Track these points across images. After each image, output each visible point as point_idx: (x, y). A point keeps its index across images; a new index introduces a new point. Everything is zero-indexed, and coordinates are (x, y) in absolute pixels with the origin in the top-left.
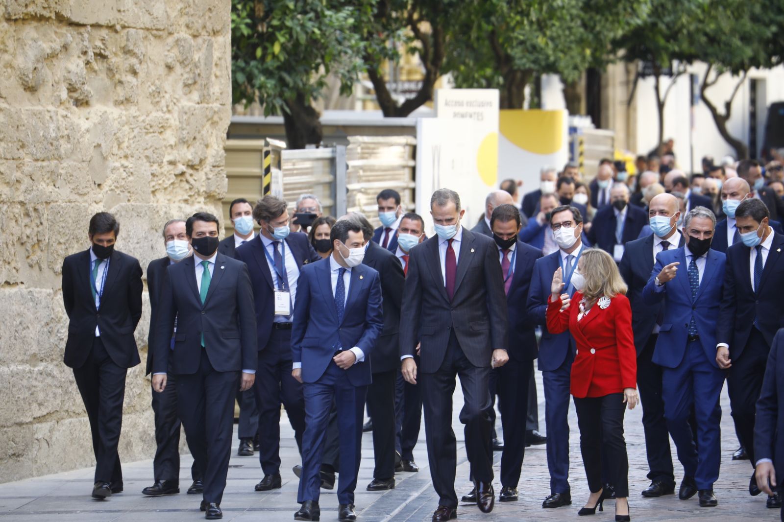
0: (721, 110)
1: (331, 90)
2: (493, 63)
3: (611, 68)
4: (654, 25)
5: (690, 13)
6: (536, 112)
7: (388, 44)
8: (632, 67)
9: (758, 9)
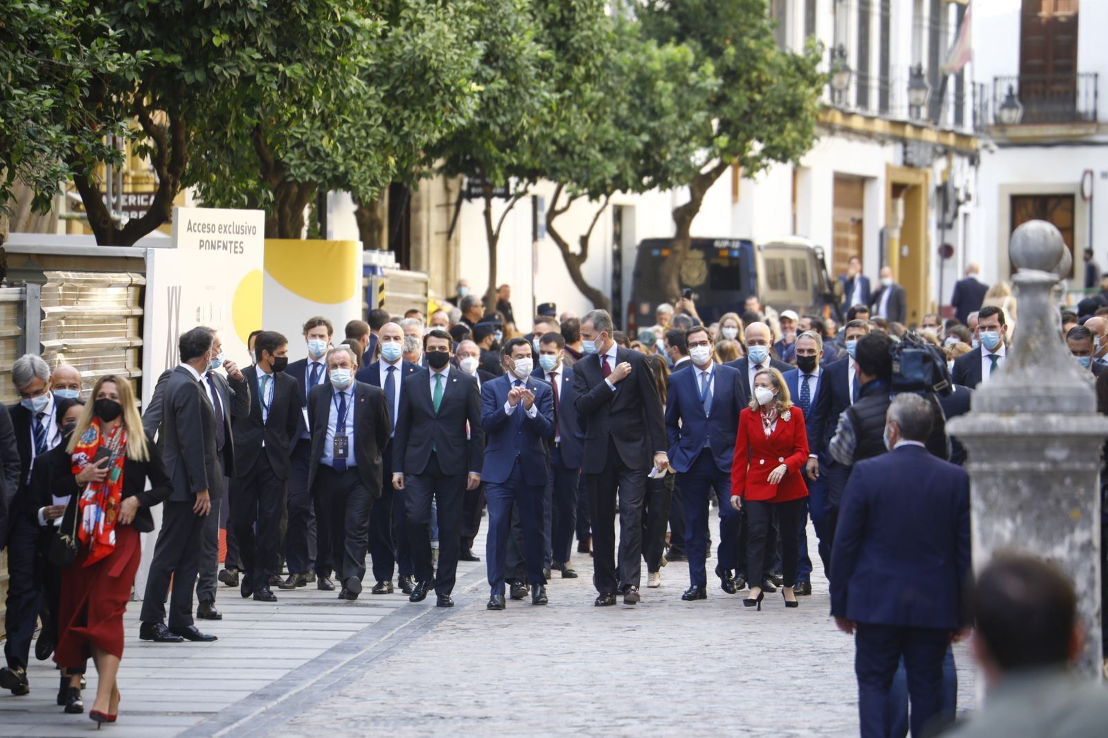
0: (575, 248)
1: (19, 203)
2: (258, 172)
3: (423, 183)
4: (484, 126)
5: (532, 112)
6: (318, 243)
7: (106, 141)
8: (453, 183)
9: (624, 110)
